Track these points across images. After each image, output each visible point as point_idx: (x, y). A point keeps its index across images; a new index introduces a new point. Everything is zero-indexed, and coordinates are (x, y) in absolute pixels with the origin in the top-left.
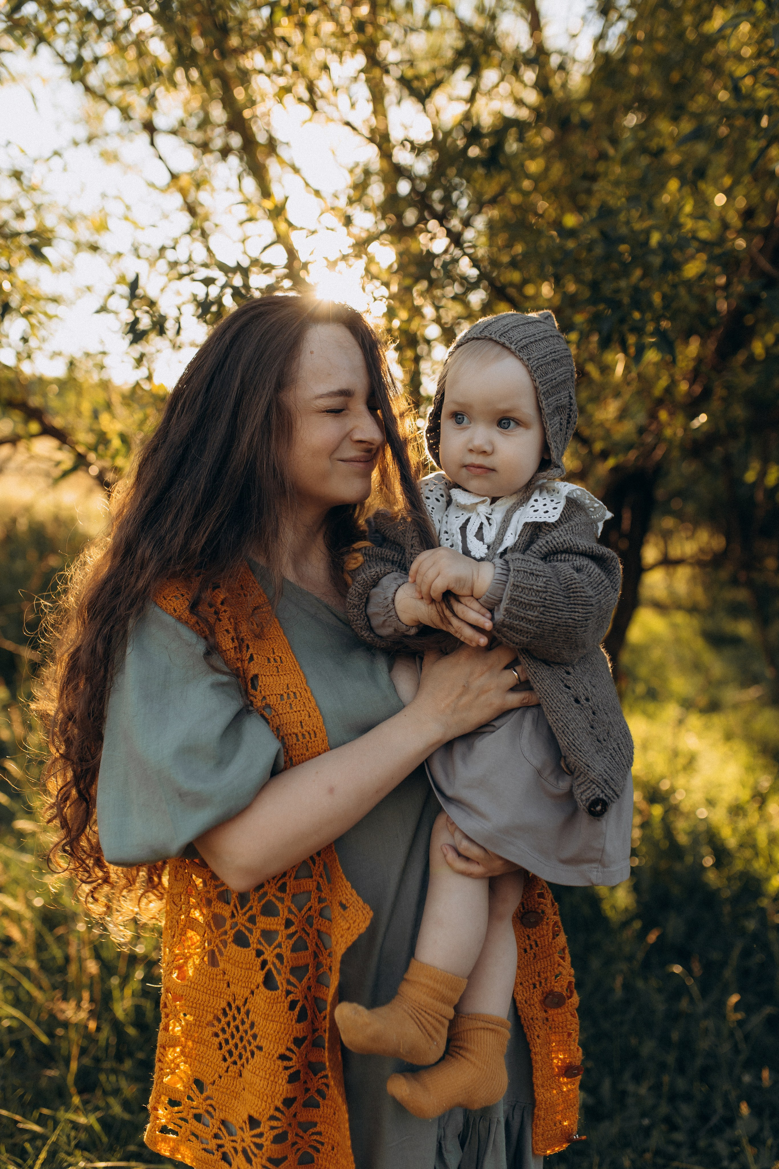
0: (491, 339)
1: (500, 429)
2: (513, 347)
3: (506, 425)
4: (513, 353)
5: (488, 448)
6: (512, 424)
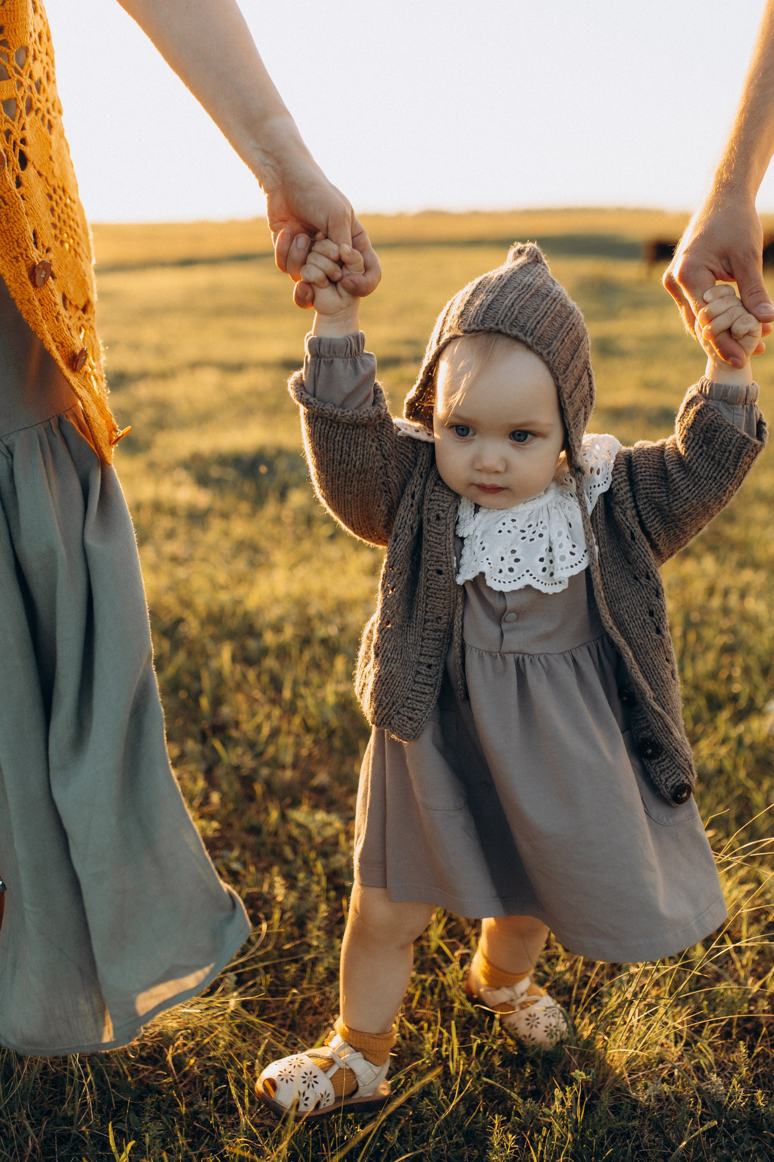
0: (499, 332)
1: (514, 442)
2: (529, 340)
3: (522, 438)
4: (529, 347)
5: (501, 468)
6: (529, 436)
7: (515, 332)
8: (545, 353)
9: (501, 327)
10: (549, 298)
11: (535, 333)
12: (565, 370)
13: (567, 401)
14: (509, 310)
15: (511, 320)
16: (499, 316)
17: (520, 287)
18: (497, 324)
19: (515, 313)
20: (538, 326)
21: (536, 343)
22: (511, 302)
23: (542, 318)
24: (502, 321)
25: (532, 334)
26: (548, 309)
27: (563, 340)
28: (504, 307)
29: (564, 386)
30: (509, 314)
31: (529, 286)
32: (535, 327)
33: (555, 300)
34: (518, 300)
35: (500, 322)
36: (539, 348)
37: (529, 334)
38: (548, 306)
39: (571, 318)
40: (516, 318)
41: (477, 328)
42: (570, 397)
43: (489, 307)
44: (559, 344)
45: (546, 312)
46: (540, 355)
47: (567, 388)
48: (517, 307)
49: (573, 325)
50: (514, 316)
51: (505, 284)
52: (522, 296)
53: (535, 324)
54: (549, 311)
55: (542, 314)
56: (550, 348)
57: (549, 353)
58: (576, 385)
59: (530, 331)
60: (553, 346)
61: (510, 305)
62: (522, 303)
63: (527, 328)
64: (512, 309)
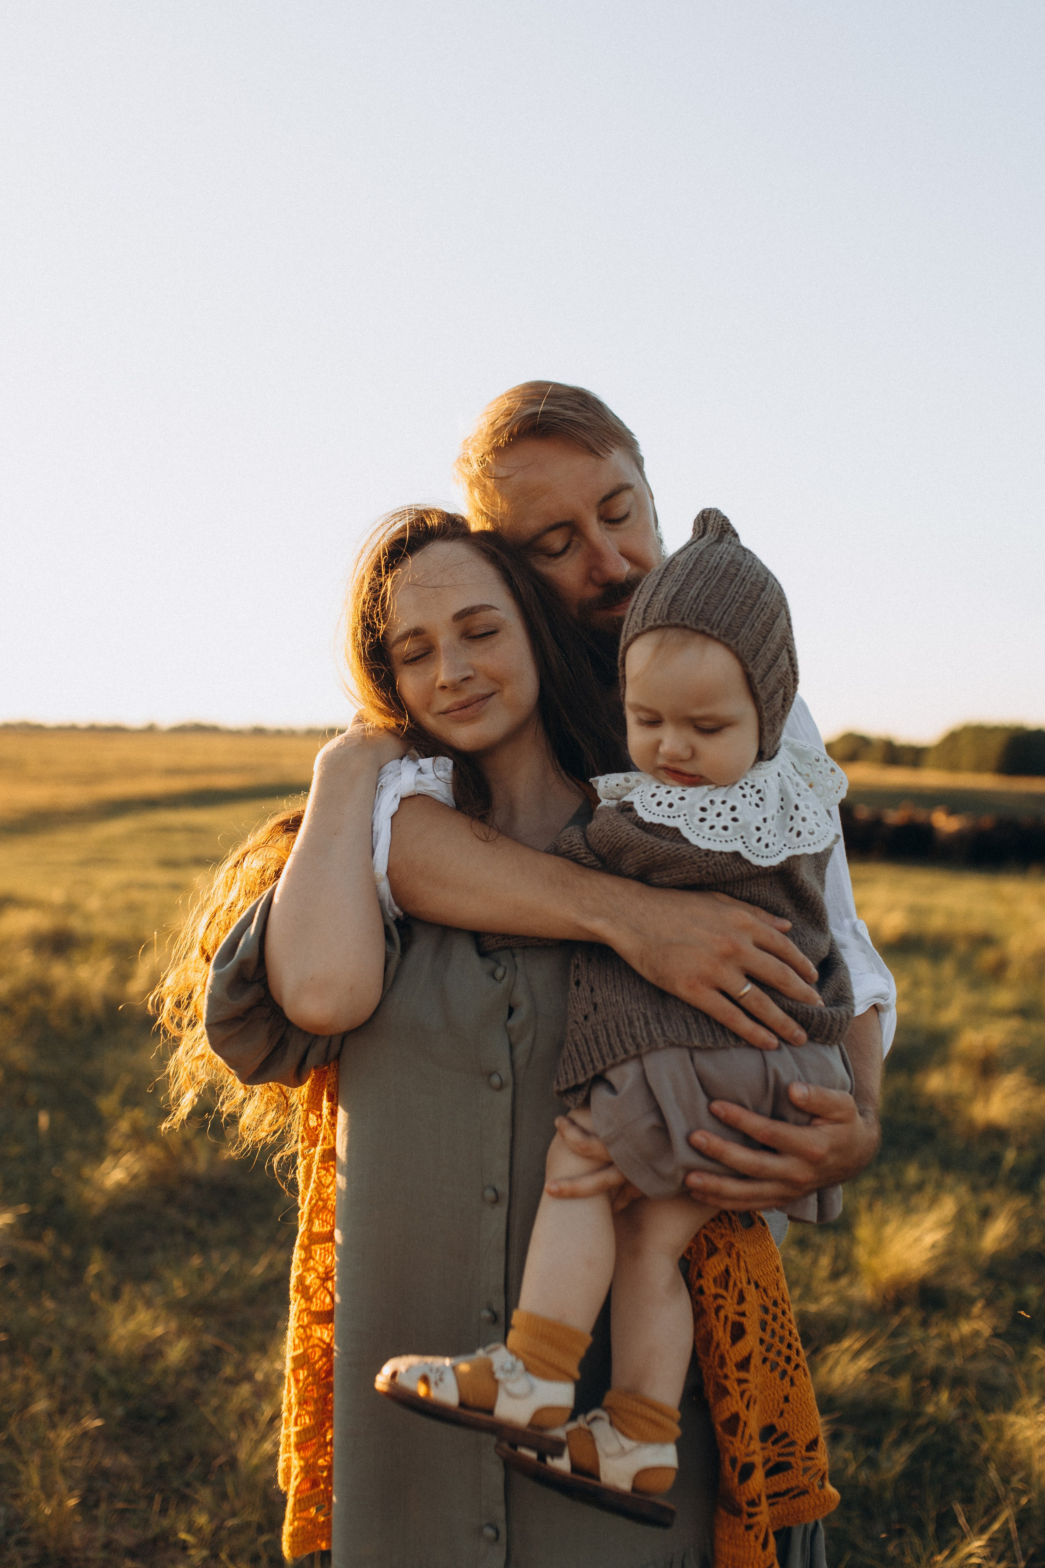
2: (716, 633)
7: (702, 626)
8: (733, 643)
9: (688, 623)
10: (738, 578)
11: (722, 625)
12: (755, 656)
13: (759, 686)
14: (695, 602)
15: (696, 613)
16: (684, 608)
17: (707, 571)
18: (683, 619)
19: (701, 605)
20: (725, 617)
21: (724, 635)
22: (697, 592)
23: (729, 606)
24: (688, 615)
25: (718, 626)
26: (737, 593)
27: (753, 625)
28: (689, 598)
29: (754, 672)
30: (695, 606)
31: (716, 567)
32: (722, 618)
33: (744, 580)
34: (705, 588)
35: (686, 617)
36: (726, 640)
37: (716, 626)
38: (736, 590)
39: (762, 596)
40: (702, 611)
41: (663, 624)
42: (762, 681)
43: (674, 599)
44: (748, 630)
45: (734, 597)
46: (727, 646)
47: (758, 673)
48: (703, 598)
49: (766, 603)
50: (699, 609)
51: (691, 569)
52: (708, 583)
53: (721, 614)
54: (737, 596)
55: (730, 601)
56: (739, 637)
57: (737, 643)
58: (770, 667)
59: (716, 623)
60: (741, 634)
61: (695, 595)
62: (708, 591)
63: (713, 620)
64: (698, 601)
